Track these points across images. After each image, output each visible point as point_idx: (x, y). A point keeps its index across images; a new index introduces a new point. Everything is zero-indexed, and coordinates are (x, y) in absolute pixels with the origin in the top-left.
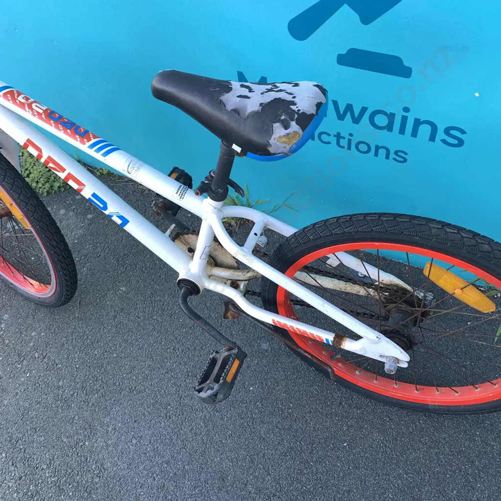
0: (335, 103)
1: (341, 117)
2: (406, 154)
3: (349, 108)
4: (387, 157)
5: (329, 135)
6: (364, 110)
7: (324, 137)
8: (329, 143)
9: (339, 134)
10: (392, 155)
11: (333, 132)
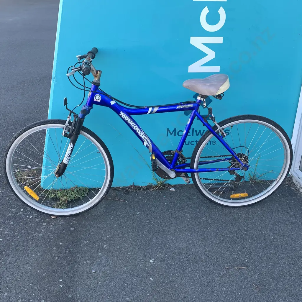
0: (196, 131)
1: (197, 135)
2: (215, 141)
3: (200, 131)
4: (210, 144)
5: (194, 142)
6: (204, 131)
7: (192, 143)
8: (194, 144)
9: (197, 140)
10: (212, 143)
11: (195, 141)
